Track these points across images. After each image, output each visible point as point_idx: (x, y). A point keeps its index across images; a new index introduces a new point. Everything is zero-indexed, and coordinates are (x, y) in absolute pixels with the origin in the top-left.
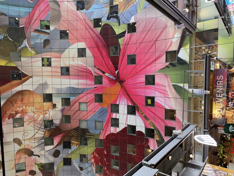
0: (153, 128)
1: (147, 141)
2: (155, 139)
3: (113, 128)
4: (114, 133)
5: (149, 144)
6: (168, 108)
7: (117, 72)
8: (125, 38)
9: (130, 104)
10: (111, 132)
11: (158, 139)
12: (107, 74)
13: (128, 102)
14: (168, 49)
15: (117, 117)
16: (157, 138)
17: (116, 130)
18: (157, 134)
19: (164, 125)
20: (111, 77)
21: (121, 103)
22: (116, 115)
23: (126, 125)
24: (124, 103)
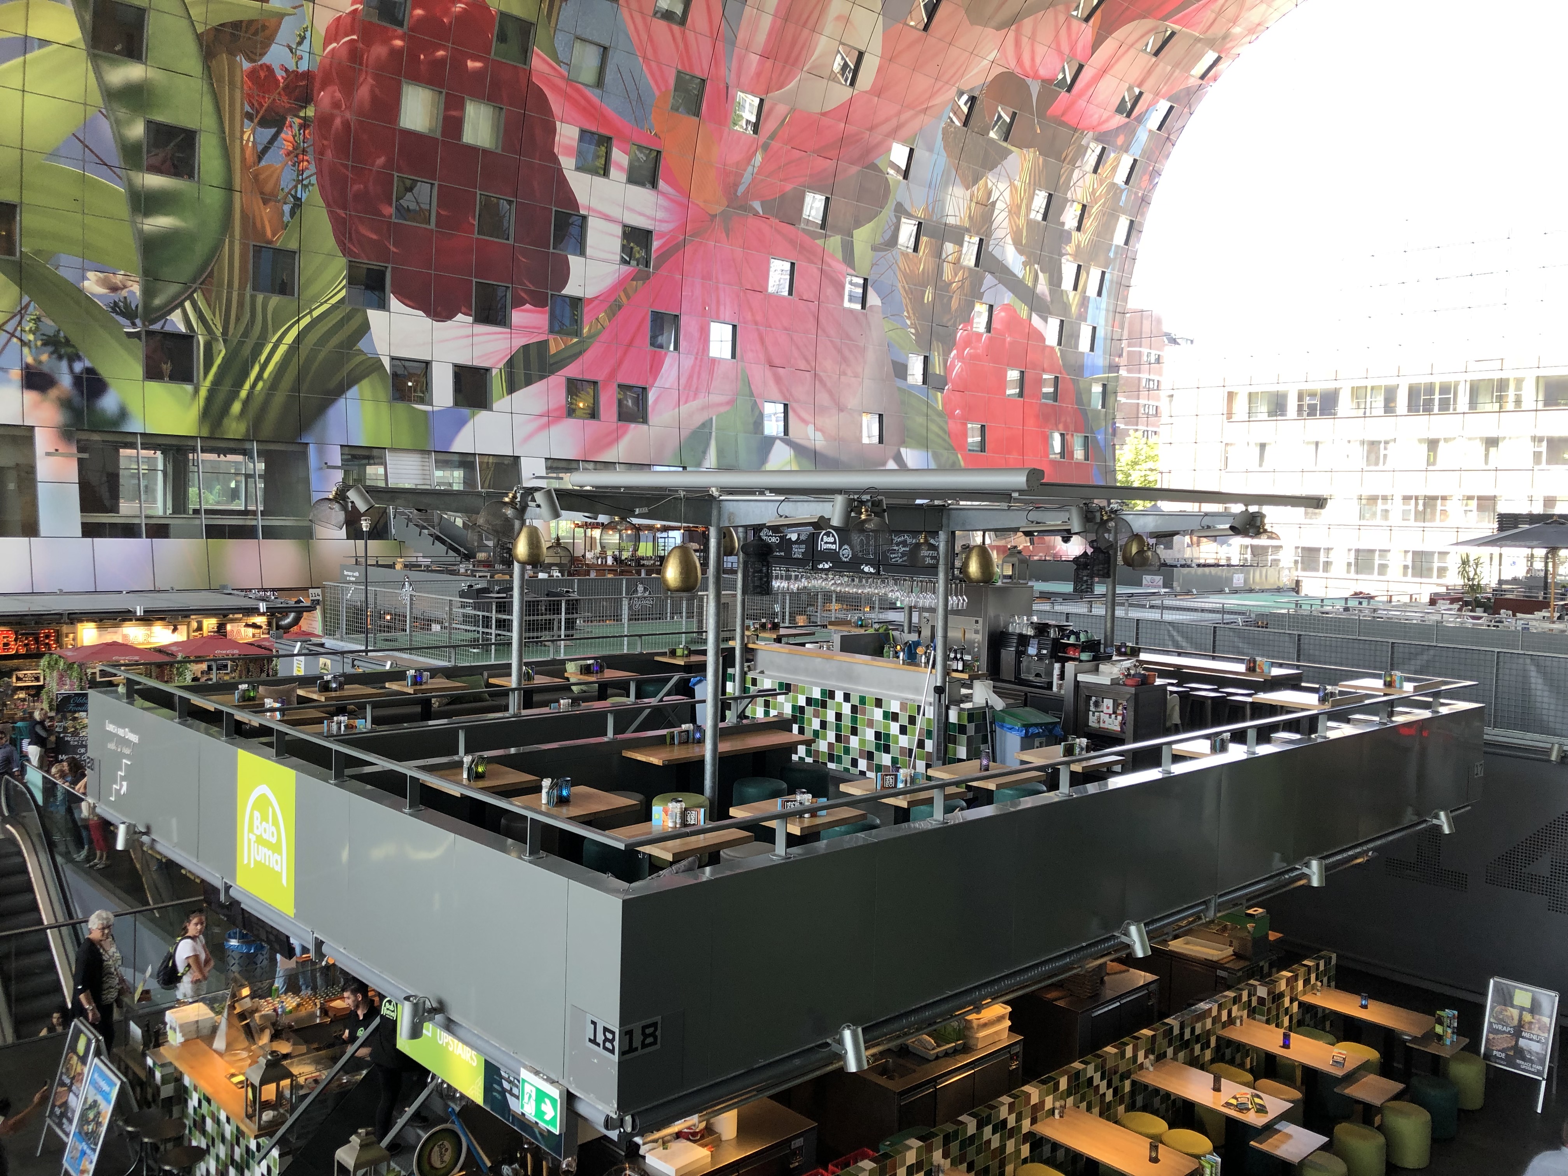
0: (585, 330)
1: (539, 301)
2: (551, 338)
3: (572, 139)
4: (557, 138)
5: (528, 306)
6: (651, 396)
7: (757, 205)
8: (838, 261)
9: (656, 244)
10: (558, 124)
11: (553, 350)
12: (759, 158)
13: (661, 235)
14: (794, 411)
15: (613, 172)
16: (556, 345)
17: (568, 151)
18: (567, 348)
19: (600, 377)
20: (747, 178)
21: (662, 201)
22: (620, 167)
23: (585, 208)
24: (660, 215)
